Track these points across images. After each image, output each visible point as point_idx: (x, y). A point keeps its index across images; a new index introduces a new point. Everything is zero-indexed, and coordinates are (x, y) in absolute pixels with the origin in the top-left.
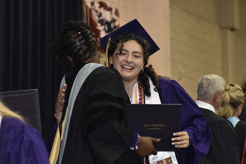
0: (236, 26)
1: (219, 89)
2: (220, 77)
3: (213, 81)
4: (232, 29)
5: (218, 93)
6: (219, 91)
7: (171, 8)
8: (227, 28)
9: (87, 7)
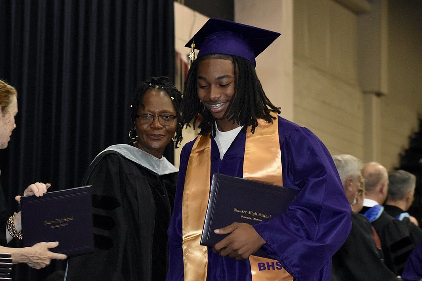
0: (384, 89)
1: (352, 173)
2: (355, 159)
3: (343, 162)
4: (379, 95)
5: (350, 179)
6: (351, 176)
7: (295, 64)
8: (371, 92)
9: (181, 60)
